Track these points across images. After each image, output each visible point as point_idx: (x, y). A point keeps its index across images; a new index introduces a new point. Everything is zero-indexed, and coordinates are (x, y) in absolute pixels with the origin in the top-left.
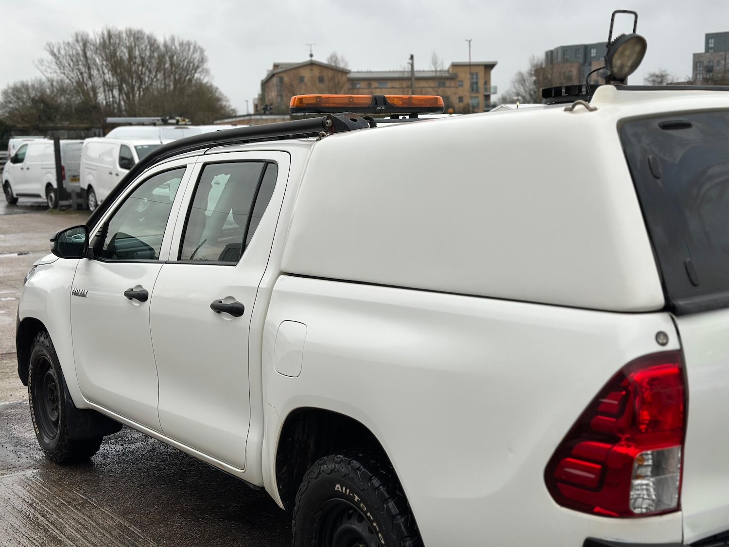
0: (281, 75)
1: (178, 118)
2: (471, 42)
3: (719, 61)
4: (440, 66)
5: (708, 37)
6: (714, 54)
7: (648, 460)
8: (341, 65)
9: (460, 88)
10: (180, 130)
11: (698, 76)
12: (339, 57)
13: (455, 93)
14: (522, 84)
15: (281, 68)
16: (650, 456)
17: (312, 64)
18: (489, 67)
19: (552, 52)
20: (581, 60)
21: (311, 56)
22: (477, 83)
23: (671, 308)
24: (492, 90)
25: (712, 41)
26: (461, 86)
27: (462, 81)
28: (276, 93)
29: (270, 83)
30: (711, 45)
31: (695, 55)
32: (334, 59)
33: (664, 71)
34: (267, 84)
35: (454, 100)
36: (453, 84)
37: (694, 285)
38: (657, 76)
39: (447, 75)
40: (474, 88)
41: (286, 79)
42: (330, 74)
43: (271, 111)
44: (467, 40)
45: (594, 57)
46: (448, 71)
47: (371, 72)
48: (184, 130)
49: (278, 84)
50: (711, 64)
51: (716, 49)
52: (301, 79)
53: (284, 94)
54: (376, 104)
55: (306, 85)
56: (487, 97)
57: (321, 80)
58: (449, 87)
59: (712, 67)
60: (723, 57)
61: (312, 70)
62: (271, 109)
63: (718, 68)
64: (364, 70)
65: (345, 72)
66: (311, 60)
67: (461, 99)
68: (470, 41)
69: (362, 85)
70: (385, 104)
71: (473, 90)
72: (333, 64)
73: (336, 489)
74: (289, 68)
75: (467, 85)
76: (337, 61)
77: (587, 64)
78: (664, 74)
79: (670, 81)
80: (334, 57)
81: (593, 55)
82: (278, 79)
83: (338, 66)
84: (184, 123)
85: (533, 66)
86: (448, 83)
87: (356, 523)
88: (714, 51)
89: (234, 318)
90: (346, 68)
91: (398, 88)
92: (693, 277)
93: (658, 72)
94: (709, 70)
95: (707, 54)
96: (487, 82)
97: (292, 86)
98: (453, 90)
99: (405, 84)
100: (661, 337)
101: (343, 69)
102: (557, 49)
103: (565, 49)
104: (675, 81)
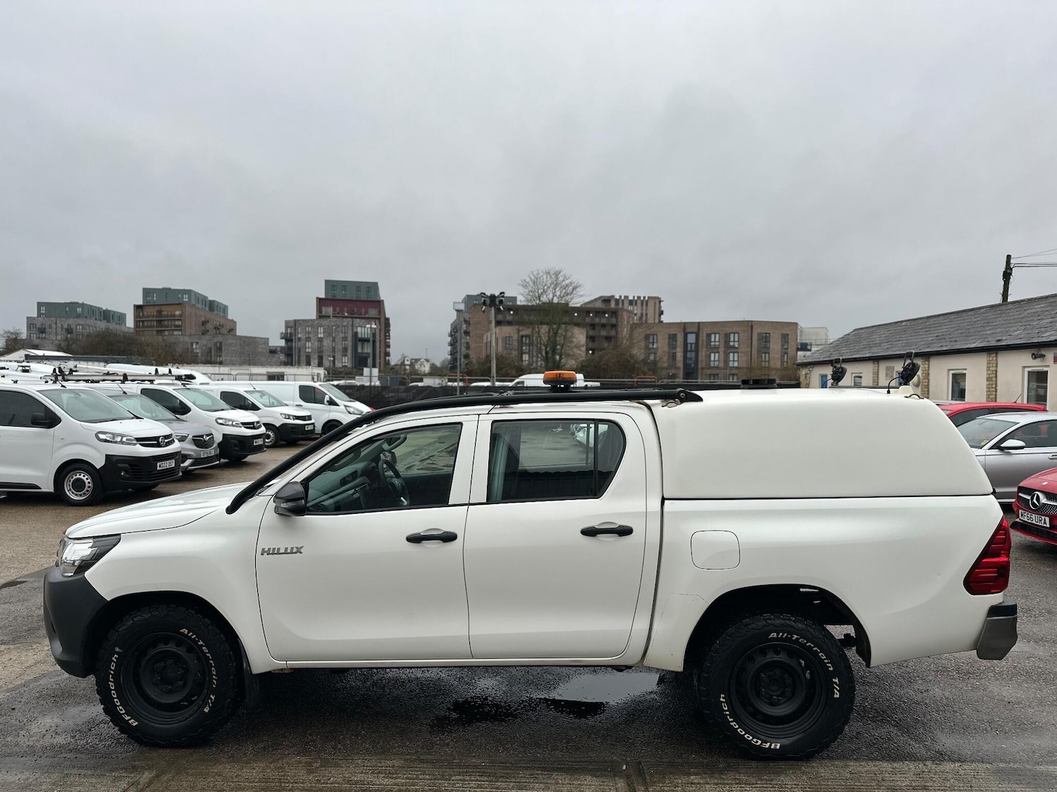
3: (50, 325)
5: (40, 305)
6: (46, 319)
11: (32, 336)
25: (43, 310)
31: (28, 318)
50: (44, 326)
51: (47, 315)
59: (45, 329)
60: (54, 322)
63: (50, 330)
73: (770, 637)
88: (46, 317)
89: (619, 537)
94: (42, 331)
95: (40, 318)
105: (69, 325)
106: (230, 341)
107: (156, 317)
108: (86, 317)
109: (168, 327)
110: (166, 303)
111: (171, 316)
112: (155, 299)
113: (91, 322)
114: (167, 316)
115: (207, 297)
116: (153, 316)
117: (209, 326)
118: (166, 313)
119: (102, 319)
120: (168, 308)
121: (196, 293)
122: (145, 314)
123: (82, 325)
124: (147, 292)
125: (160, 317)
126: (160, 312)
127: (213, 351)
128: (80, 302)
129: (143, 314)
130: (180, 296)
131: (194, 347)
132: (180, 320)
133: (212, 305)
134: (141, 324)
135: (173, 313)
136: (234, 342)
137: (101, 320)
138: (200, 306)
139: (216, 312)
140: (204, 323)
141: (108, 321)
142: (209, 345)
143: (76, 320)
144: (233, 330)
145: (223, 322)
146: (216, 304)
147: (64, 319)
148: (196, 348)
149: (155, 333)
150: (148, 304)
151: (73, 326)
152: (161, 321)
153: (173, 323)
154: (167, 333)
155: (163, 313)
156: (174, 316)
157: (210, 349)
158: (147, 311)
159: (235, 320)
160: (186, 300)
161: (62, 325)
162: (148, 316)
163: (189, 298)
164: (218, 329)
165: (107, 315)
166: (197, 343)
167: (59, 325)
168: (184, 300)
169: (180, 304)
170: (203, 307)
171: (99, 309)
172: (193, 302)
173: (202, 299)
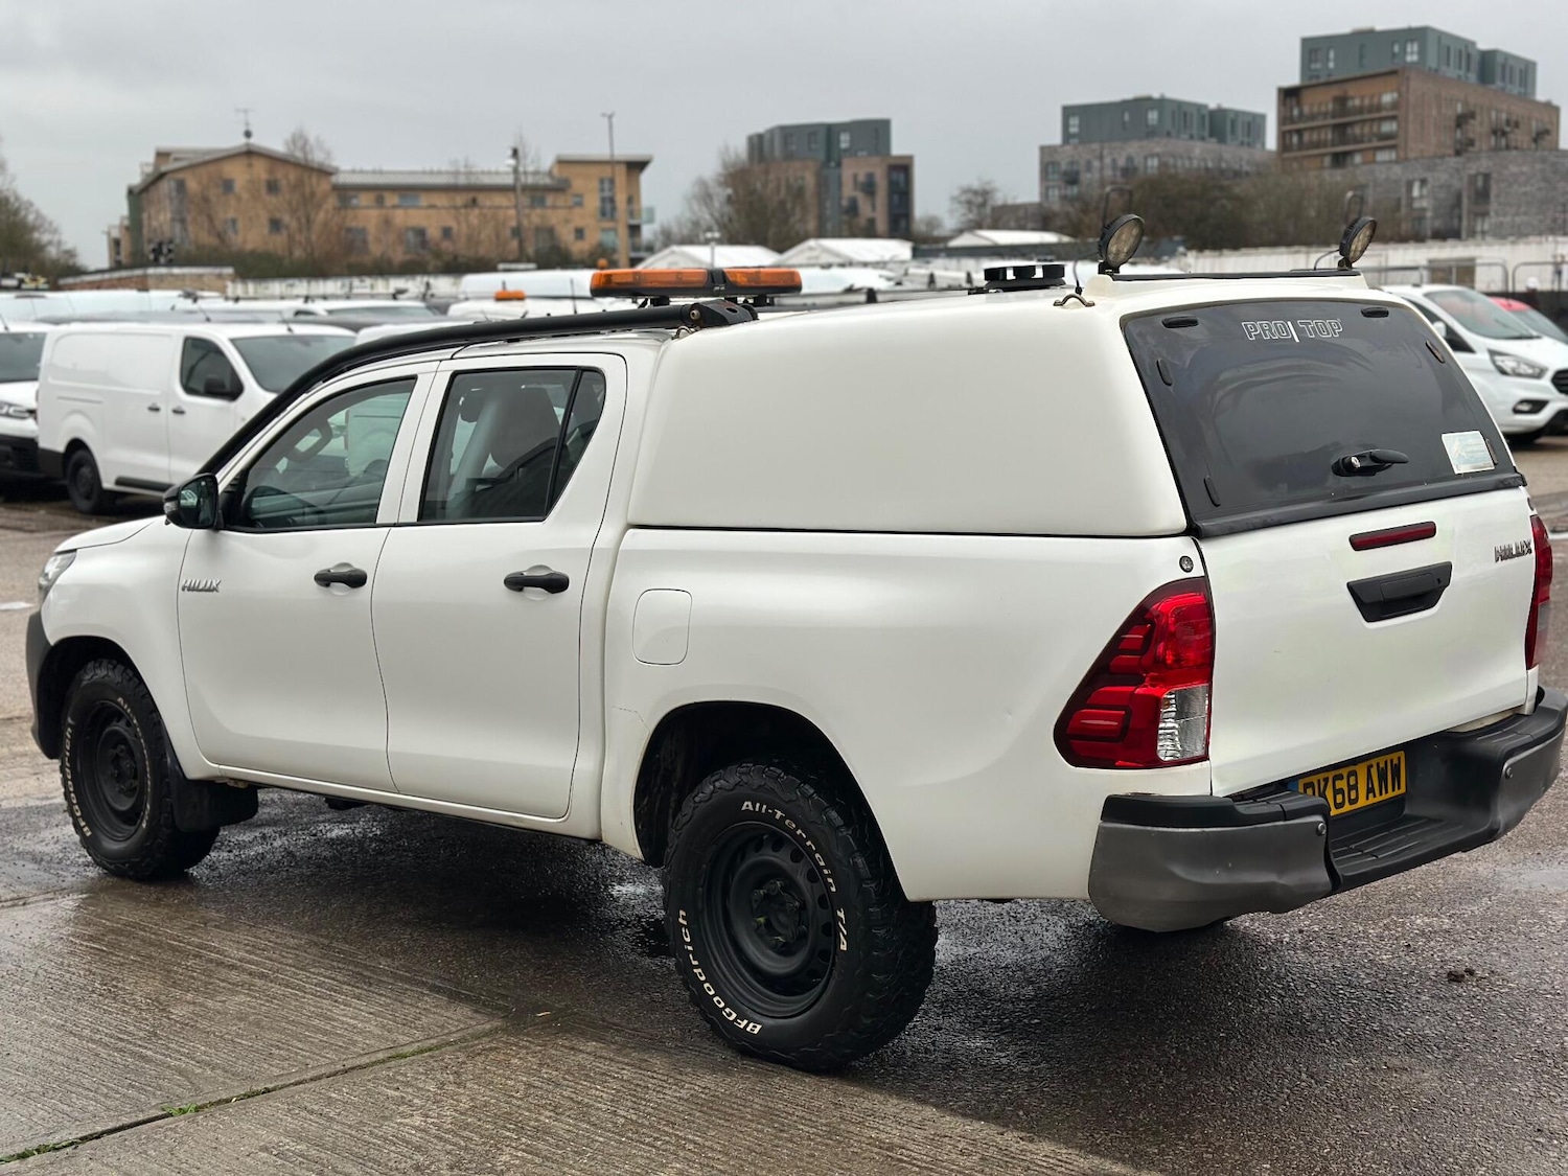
0: (180, 176)
1: (20, 275)
2: (614, 120)
3: (1089, 162)
4: (533, 162)
5: (1068, 112)
6: (1081, 148)
7: (1170, 705)
8: (317, 157)
9: (577, 211)
10: (28, 301)
11: (1050, 193)
12: (312, 139)
13: (567, 221)
14: (706, 205)
15: (176, 159)
16: (1173, 701)
17: (250, 153)
18: (637, 166)
19: (760, 137)
20: (822, 156)
21: (248, 134)
22: (612, 200)
23: (1193, 531)
24: (644, 216)
25: (1074, 121)
26: (580, 204)
27: (580, 196)
28: (169, 216)
29: (153, 193)
30: (1074, 130)
31: (1043, 149)
32: (300, 144)
33: (988, 183)
34: (144, 195)
35: (566, 236)
36: (561, 200)
37: (1217, 506)
38: (976, 193)
39: (547, 181)
40: (608, 209)
41: (192, 185)
42: (293, 175)
43: (171, 256)
44: (604, 115)
45: (846, 150)
46: (550, 174)
47: (381, 172)
48: (36, 301)
49: (174, 194)
50: (1075, 168)
51: (1084, 138)
52: (228, 186)
53: (189, 218)
54: (713, 282)
55: (239, 199)
56: (635, 230)
57: (272, 187)
58: (554, 207)
59: (1077, 173)
60: (1097, 153)
61: (250, 165)
62: (170, 251)
63: (1089, 175)
64: (368, 167)
65: (325, 172)
66: (247, 145)
67: (580, 233)
68: (610, 117)
69: (364, 199)
70: (725, 282)
71: (603, 214)
72: (299, 154)
73: (744, 808)
74: (200, 159)
75: (593, 202)
76: (308, 148)
77: (833, 164)
78: (988, 188)
79: (1000, 202)
80: (299, 139)
81: (844, 145)
82: (173, 184)
83: (310, 157)
84: (33, 285)
85: (725, 165)
86: (550, 200)
87: (771, 852)
88: (1079, 142)
89: (550, 595)
90: (327, 162)
91: (444, 208)
92: (1214, 497)
93: (976, 185)
94: (1072, 179)
95: (1068, 148)
96: (632, 199)
97: (206, 200)
98: (562, 213)
99: (460, 200)
100: (1185, 562)
101: (321, 164)
102: (771, 131)
103: (788, 133)
104: (1010, 202)
105: (1130, 159)
106: (1514, 169)
107: (1334, 117)
108: (1169, 134)
109: (1362, 142)
110: (1358, 74)
111: (1371, 109)
112: (1331, 65)
113: (1179, 145)
114: (1360, 110)
115: (1473, 44)
116: (1325, 115)
117: (1477, 128)
118: (1357, 102)
119: (1206, 134)
120: (1367, 88)
121: (1441, 36)
122: (1306, 110)
123: (1158, 155)
124: (1313, 48)
125: (1342, 115)
126: (1342, 101)
127: (1465, 201)
128: (1156, 95)
129: (1301, 113)
130: (1396, 49)
131: (1416, 192)
132: (1393, 118)
133: (1490, 67)
134: (1295, 139)
135: (1375, 100)
136: (1525, 169)
137: (1203, 139)
138: (1451, 72)
139: (1499, 84)
140: (1461, 121)
141: (1222, 140)
142: (1456, 184)
143: (1145, 143)
144: (1547, 132)
145: (1518, 110)
146: (1500, 60)
147: (1118, 144)
148: (1421, 197)
149: (1327, 161)
150: (1314, 82)
151: (1138, 161)
152: (1345, 126)
153: (1375, 129)
154: (1358, 159)
155: (1350, 104)
156: (1379, 108)
157: (1459, 197)
158: (1310, 103)
159: (1555, 102)
160: (1412, 58)
161: (1114, 161)
162: (1313, 117)
163: (1422, 52)
164: (1504, 134)
165: (1219, 124)
166: (1423, 182)
167: (1108, 160)
168: (1409, 58)
169: (1394, 73)
170: (1462, 73)
171: (1200, 107)
172: (1432, 62)
173: (1458, 51)
